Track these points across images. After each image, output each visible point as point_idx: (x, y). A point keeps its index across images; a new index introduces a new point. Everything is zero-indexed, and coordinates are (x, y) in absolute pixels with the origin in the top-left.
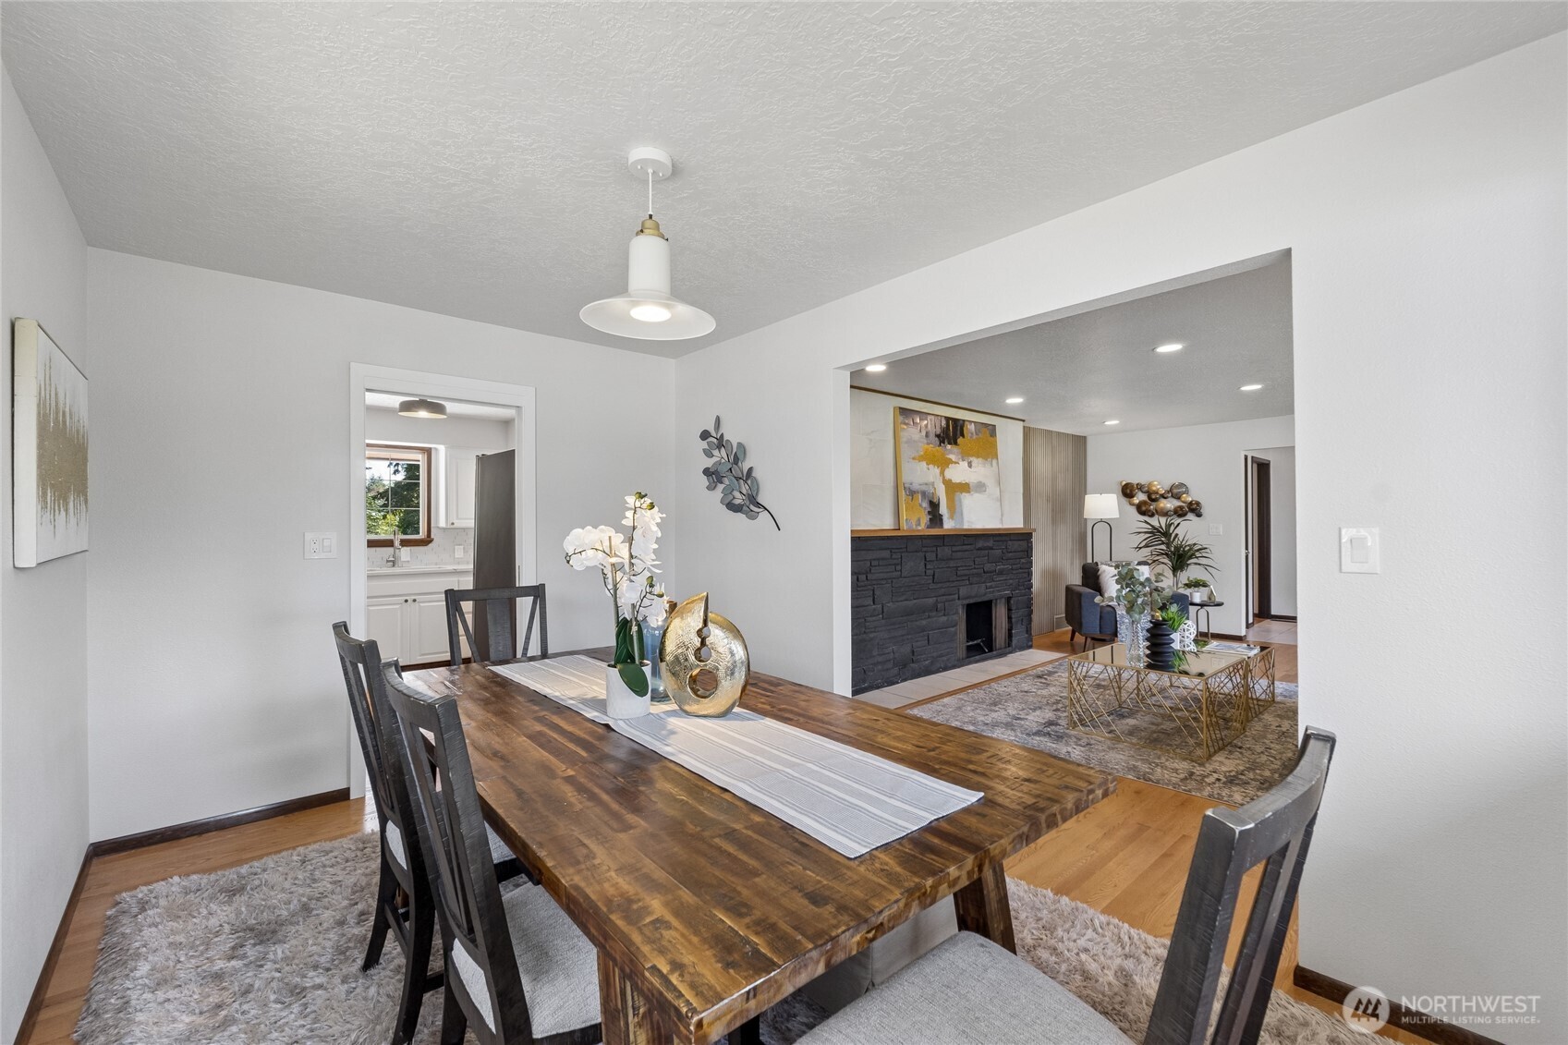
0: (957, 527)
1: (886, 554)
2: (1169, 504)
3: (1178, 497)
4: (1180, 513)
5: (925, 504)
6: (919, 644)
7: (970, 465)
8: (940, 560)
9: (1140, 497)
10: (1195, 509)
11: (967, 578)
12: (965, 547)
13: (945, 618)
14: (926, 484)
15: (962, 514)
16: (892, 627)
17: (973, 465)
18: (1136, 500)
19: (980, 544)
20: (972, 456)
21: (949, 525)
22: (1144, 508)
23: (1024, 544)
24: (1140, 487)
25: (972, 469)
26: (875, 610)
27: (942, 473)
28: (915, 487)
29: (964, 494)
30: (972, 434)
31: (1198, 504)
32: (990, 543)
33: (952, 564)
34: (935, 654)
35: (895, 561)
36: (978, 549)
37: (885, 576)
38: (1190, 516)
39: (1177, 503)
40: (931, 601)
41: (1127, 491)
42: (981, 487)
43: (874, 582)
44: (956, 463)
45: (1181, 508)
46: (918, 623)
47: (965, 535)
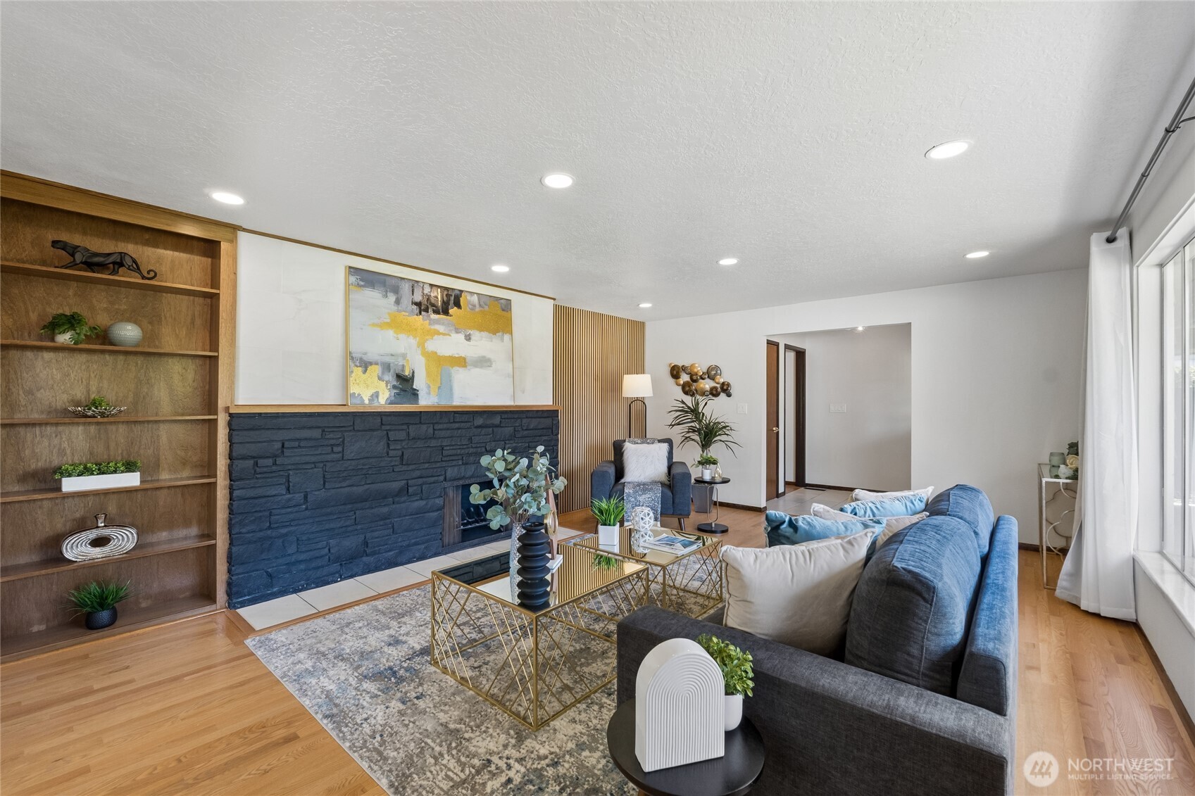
0: (443, 403)
1: (316, 433)
2: (707, 385)
3: (713, 379)
4: (714, 393)
5: (389, 377)
6: (376, 534)
7: (468, 338)
8: (414, 439)
9: (685, 378)
10: (725, 389)
11: (460, 457)
12: (457, 425)
13: (423, 503)
14: (392, 355)
15: (451, 389)
16: (325, 518)
17: (473, 338)
18: (681, 382)
19: (479, 421)
20: (471, 328)
21: (428, 400)
22: (687, 389)
23: (548, 422)
24: (684, 369)
25: (472, 343)
26: (290, 500)
27: (421, 345)
28: (371, 357)
29: (456, 368)
30: (475, 306)
31: (728, 385)
32: (497, 420)
33: (433, 443)
34: (404, 544)
35: (332, 442)
36: (476, 427)
37: (313, 459)
38: (723, 395)
39: (712, 384)
40: (396, 486)
41: (675, 372)
42: (483, 362)
43: (290, 467)
44: (444, 334)
45: (716, 388)
46: (375, 511)
47: (455, 412)
